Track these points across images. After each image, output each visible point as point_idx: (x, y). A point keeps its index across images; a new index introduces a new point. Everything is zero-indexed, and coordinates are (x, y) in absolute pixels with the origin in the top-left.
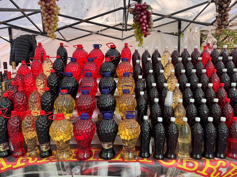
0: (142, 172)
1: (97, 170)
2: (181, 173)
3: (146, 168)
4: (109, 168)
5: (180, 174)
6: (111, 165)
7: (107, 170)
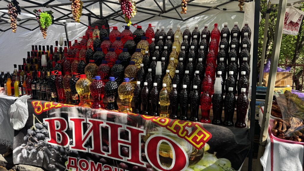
0: (128, 121)
1: (100, 115)
2: (155, 126)
3: (131, 118)
4: (107, 115)
5: (155, 128)
6: (109, 113)
7: (106, 116)
